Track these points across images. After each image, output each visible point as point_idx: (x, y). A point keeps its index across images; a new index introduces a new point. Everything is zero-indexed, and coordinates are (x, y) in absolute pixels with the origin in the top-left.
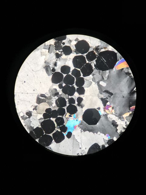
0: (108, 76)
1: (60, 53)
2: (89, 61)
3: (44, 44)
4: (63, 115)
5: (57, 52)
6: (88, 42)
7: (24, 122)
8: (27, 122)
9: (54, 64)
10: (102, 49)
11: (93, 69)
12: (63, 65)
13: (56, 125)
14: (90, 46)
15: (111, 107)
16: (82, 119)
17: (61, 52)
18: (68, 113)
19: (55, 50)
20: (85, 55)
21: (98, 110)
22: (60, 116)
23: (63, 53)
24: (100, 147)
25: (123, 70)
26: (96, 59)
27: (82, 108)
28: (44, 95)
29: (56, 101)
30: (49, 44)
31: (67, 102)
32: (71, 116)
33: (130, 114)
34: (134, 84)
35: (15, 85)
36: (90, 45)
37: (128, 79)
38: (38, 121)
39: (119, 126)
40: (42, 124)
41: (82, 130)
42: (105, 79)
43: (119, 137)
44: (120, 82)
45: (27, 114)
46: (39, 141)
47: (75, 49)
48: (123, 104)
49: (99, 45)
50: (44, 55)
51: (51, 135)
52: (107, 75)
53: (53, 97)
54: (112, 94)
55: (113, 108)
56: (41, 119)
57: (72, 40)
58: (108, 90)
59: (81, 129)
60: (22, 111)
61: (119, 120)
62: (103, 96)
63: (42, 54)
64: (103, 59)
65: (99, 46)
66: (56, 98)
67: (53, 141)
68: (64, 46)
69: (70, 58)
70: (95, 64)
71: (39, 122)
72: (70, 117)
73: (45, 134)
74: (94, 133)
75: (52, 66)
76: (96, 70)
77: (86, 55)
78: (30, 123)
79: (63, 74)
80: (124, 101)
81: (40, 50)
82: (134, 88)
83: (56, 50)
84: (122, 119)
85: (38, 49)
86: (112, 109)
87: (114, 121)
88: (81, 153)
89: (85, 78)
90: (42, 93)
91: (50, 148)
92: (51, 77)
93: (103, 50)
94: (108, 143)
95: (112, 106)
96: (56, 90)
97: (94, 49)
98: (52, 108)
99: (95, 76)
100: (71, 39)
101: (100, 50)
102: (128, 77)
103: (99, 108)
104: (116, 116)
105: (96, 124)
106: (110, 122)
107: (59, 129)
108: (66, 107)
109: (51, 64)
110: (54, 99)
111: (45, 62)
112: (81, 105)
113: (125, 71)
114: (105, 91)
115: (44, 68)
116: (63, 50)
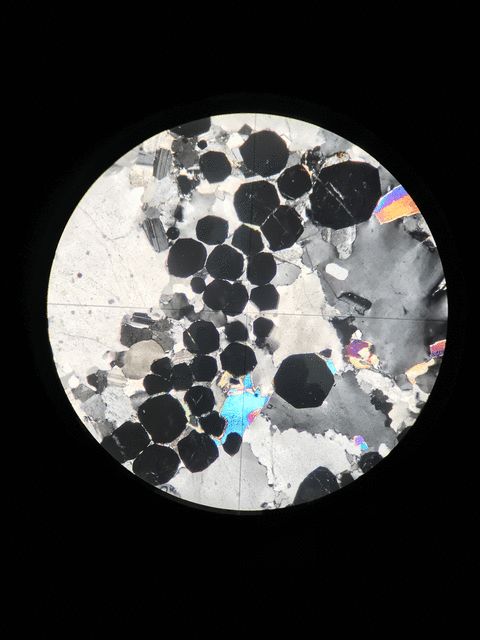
0: (353, 246)
1: (191, 176)
2: (288, 199)
3: (137, 148)
4: (210, 380)
5: (183, 172)
6: (283, 138)
7: (84, 408)
8: (93, 405)
9: (173, 213)
10: (331, 159)
11: (302, 223)
12: (203, 214)
13: (188, 414)
14: (291, 150)
15: (366, 345)
16: (272, 392)
17: (196, 172)
18: (226, 372)
19: (176, 166)
20: (273, 179)
21: (323, 357)
22: (201, 384)
23: (201, 175)
24: (334, 478)
25: (401, 225)
26: (311, 192)
27: (271, 353)
28: (145, 315)
29: (185, 334)
30: (153, 150)
31: (223, 336)
32: (237, 382)
33: (431, 369)
34: (439, 268)
35: (50, 286)
36: (290, 146)
37: (419, 253)
38: (129, 402)
39: (394, 407)
40: (142, 410)
41: (275, 427)
42: (344, 255)
43: (397, 443)
44: (394, 262)
45: (92, 379)
46: (134, 465)
47: (242, 160)
48: (407, 334)
49: (319, 144)
50: (139, 185)
51: (173, 445)
52: (349, 242)
53: (175, 322)
54: (367, 304)
55: (373, 350)
56: (138, 394)
57: (228, 131)
58: (355, 290)
59: (273, 424)
60: (74, 372)
61: (396, 387)
62: (338, 312)
63: (133, 182)
64: (332, 191)
65: (318, 149)
66: (186, 323)
67: (182, 464)
68: (202, 152)
69: (225, 192)
70: (310, 207)
71: (133, 405)
72: (233, 386)
73: (152, 443)
74: (313, 435)
75: (166, 220)
76: (313, 227)
77: (278, 181)
78: (104, 409)
79: (205, 245)
80: (408, 328)
81: (125, 169)
82: (441, 280)
83: (180, 166)
84: (405, 386)
85: (121, 167)
86: (369, 353)
87: (377, 393)
88: (275, 502)
89: (277, 254)
90: (137, 311)
91: (172, 489)
92: (165, 255)
93: (333, 161)
94: (360, 464)
95: (370, 344)
96: (182, 297)
97: (303, 160)
98: (173, 359)
99: (308, 246)
100: (225, 128)
101: (323, 161)
102: (419, 245)
103: (327, 353)
104: (385, 375)
105: (319, 403)
106: (366, 395)
107: (199, 426)
108: (219, 353)
109: (164, 213)
110: (179, 328)
111: (145, 208)
112: (268, 345)
113: (407, 226)
114: (345, 295)
115: (142, 226)
116: (201, 165)
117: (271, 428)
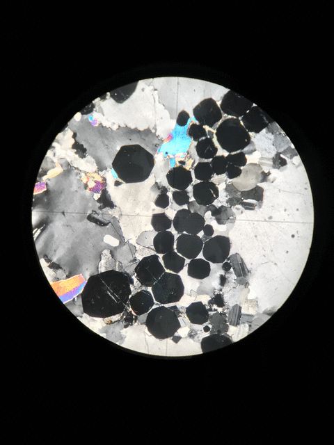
0: (100, 258)
1: (215, 307)
2: (146, 291)
3: (255, 328)
4: (199, 164)
5: (220, 310)
6: (150, 334)
8: (282, 144)
9: (227, 281)
10: (117, 319)
11: (136, 274)
12: (206, 280)
13: (215, 140)
14: (145, 326)
15: (90, 190)
16: (155, 156)
17: (211, 310)
18: (188, 169)
19: (225, 314)
20: (156, 305)
21: (120, 180)
22: (206, 161)
23: (208, 307)
24: (112, 96)
25: (67, 273)
26: (130, 296)
27: (156, 183)
28: (246, 209)
29: (217, 196)
30: (241, 327)
31: (191, 195)
33: (45, 173)
34: (39, 246)
36: (145, 329)
37: (55, 254)
38: (257, 147)
39: (71, 146)
40: (246, 141)
41: (153, 131)
42: (106, 252)
44: (72, 248)
45: (283, 163)
47: (179, 319)
48: (62, 198)
49: (125, 329)
50: (251, 301)
51: (225, 116)
52: (103, 262)
53: (225, 204)
54: (90, 218)
55: (86, 186)
56: (251, 152)
57: (189, 338)
58: (99, 228)
59: (155, 133)
60: (297, 167)
61: (69, 160)
62: (110, 213)
63: (255, 303)
64: (114, 296)
65: (126, 327)
66: (217, 203)
67: (219, 103)
68: (205, 324)
69: (190, 295)
70: (131, 285)
71: (254, 145)
72: (183, 159)
73: (240, 118)
74: (126, 126)
75: (232, 276)
76: (128, 272)
77: (152, 304)
78: (275, 141)
79: (204, 259)
80: (62, 202)
81: (261, 312)
82: (38, 237)
83: (222, 314)
84: (63, 161)
85: (266, 313)
86: (88, 184)
87: (82, 156)
89: (153, 253)
90: (252, 211)
92: (232, 252)
93: (115, 318)
94: (93, 106)
95: (88, 190)
96: (220, 222)
97: (136, 318)
98: (226, 178)
99: (132, 258)
100: (191, 340)
101: (122, 317)
102: (55, 260)
103: (117, 184)
104: (77, 168)
105: (123, 148)
106: (90, 154)
107: (207, 131)
108: (193, 183)
109: (234, 281)
110: (221, 200)
111: (246, 284)
112: (159, 189)
113: (63, 273)
114: (105, 225)
115: (248, 271)
116: (208, 315)
117: (156, 130)
